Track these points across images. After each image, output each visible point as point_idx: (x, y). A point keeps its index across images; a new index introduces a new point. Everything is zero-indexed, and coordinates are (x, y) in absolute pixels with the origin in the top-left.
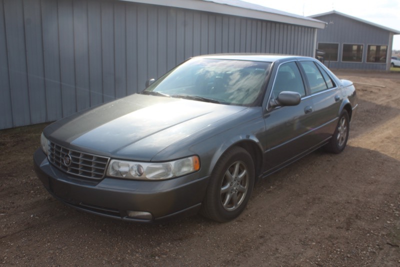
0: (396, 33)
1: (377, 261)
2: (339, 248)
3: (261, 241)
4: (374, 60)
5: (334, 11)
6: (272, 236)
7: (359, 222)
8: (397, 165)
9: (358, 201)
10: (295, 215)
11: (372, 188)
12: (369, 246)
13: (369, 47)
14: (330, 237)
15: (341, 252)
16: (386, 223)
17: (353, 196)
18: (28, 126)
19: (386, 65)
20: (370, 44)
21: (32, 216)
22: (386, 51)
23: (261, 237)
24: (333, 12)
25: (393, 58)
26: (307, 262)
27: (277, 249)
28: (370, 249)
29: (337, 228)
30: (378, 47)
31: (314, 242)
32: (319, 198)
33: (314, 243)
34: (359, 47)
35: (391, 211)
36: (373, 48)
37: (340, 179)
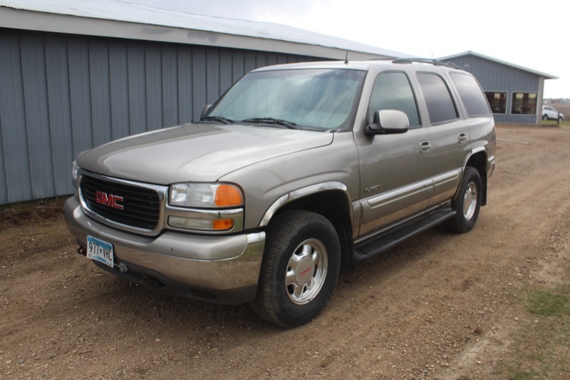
0: (547, 78)
1: (492, 319)
2: (454, 307)
3: (371, 300)
4: (521, 111)
5: (470, 51)
6: (383, 296)
7: (477, 284)
8: (530, 230)
9: (479, 264)
10: (408, 277)
11: (498, 252)
12: (485, 306)
13: (514, 95)
14: (445, 297)
15: (454, 310)
16: (508, 285)
19: (535, 117)
20: (515, 92)
22: (536, 99)
23: (372, 297)
24: (468, 53)
26: (417, 319)
27: (387, 308)
28: (485, 308)
29: (453, 289)
30: (526, 95)
31: (426, 301)
32: (436, 262)
33: (427, 303)
34: (502, 95)
35: (515, 274)
36: (520, 96)
37: (462, 243)
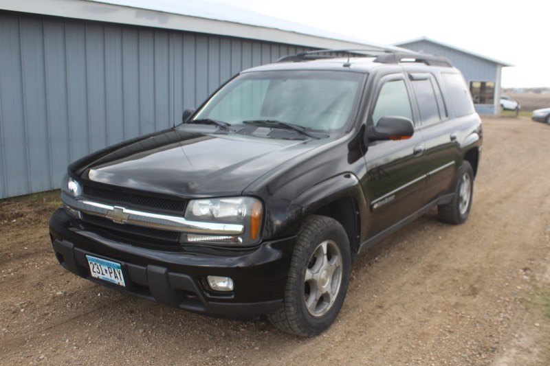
0: (504, 65)
1: (512, 326)
2: (469, 315)
3: (380, 311)
4: (478, 100)
6: (391, 305)
9: (481, 267)
10: (411, 284)
11: (496, 253)
12: (500, 312)
13: (471, 83)
14: (457, 304)
15: (471, 318)
16: (517, 289)
17: (476, 263)
18: (47, 192)
19: (493, 107)
20: (472, 80)
21: (99, 295)
22: (494, 88)
23: (380, 307)
24: (423, 39)
25: (504, 98)
26: (436, 329)
27: (400, 319)
28: (502, 315)
29: (463, 296)
30: (483, 84)
31: (438, 309)
32: (436, 266)
33: (440, 311)
35: (521, 277)
36: (477, 85)
37: (456, 245)
